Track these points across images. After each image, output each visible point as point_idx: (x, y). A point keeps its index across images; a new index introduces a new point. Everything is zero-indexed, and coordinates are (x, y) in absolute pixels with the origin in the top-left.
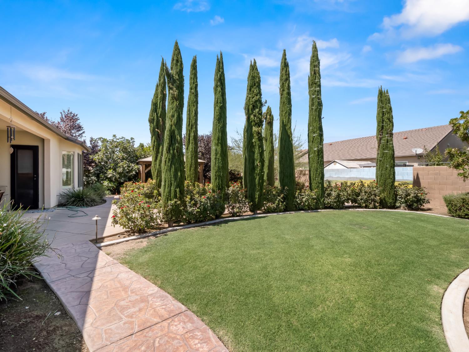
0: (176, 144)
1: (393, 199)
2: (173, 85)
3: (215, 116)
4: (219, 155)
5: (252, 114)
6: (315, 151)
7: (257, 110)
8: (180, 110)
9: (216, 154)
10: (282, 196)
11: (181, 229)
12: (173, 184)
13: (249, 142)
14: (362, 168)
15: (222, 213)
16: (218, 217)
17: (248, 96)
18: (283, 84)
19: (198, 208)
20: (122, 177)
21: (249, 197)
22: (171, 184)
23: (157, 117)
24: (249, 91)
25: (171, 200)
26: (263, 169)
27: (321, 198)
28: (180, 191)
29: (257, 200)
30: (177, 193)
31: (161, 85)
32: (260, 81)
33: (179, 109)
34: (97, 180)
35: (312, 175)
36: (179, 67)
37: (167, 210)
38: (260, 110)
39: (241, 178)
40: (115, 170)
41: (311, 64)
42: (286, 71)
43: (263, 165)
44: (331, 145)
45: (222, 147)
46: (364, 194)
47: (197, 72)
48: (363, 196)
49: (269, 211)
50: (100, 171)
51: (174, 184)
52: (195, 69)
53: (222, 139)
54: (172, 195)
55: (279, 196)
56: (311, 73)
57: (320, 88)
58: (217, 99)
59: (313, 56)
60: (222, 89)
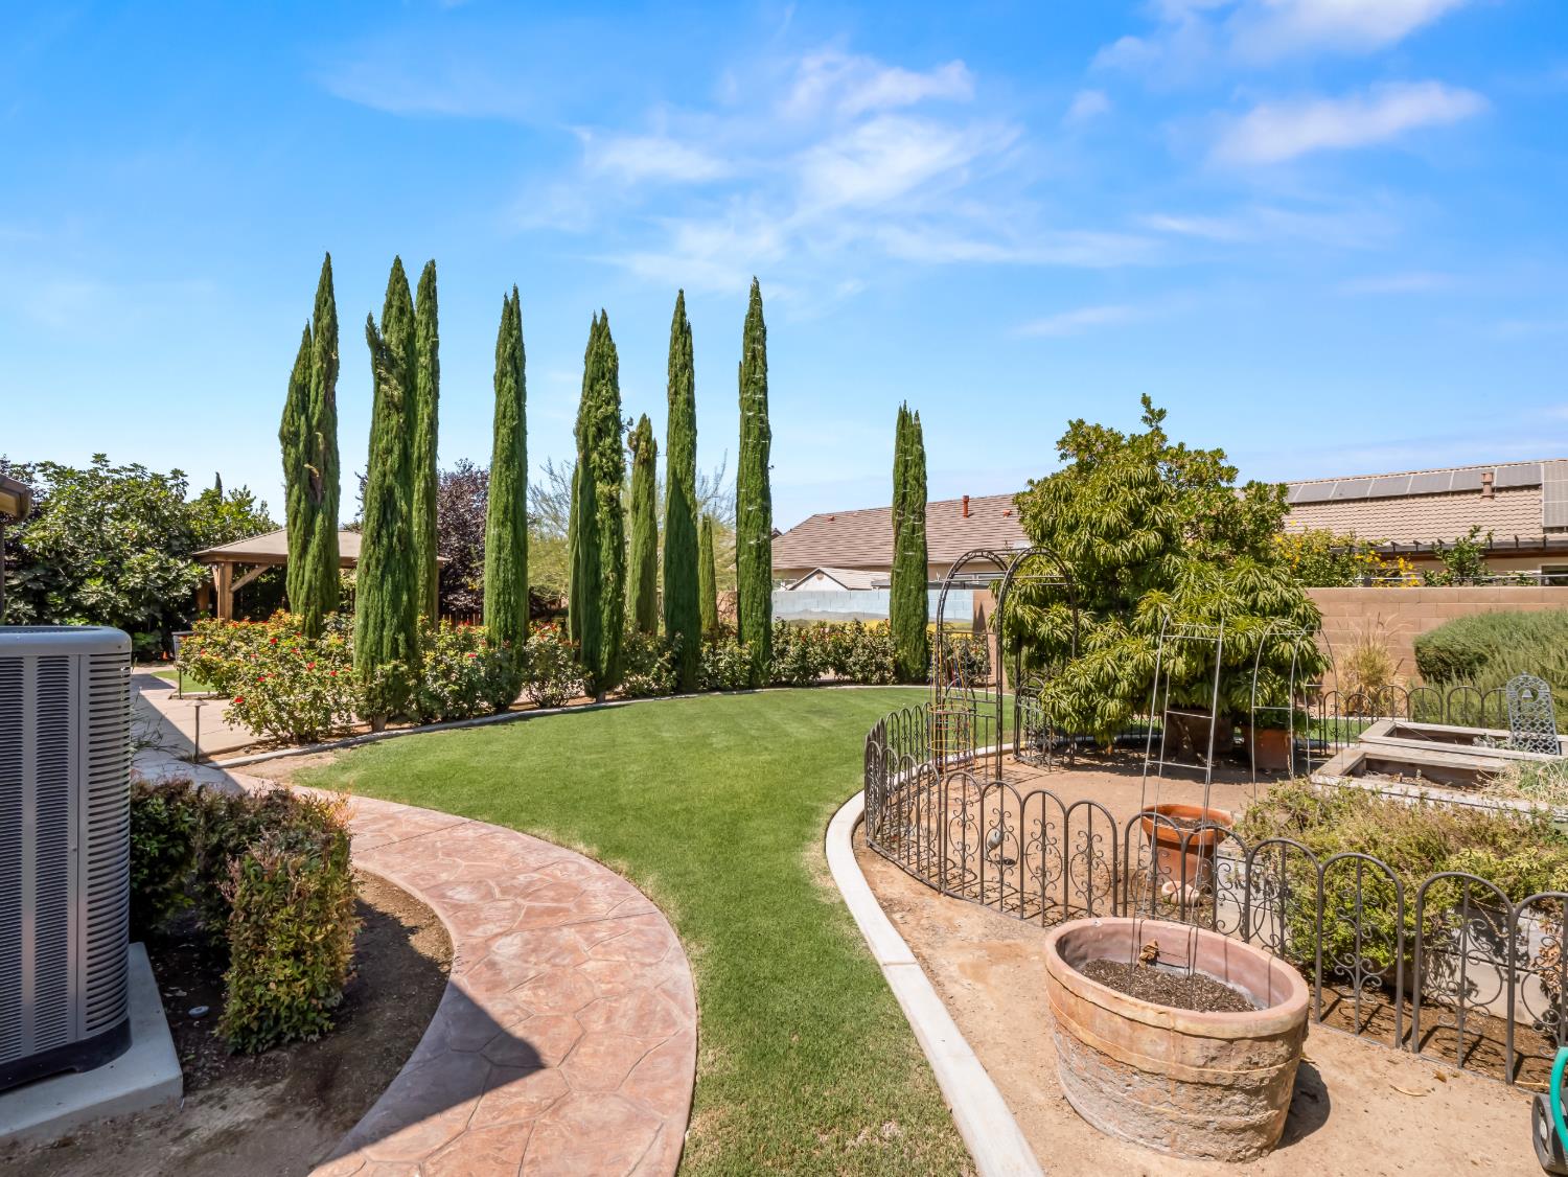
0: (396, 522)
1: (922, 663)
2: (389, 371)
3: (498, 451)
4: (506, 551)
5: (595, 448)
6: (750, 547)
7: (609, 441)
8: (407, 437)
9: (500, 549)
10: (667, 655)
11: (408, 734)
12: (388, 624)
13: (587, 519)
14: (876, 590)
15: (512, 697)
16: (501, 708)
17: (584, 403)
18: (676, 376)
19: (455, 683)
20: (142, 605)
21: (586, 658)
22: (383, 622)
23: (309, 426)
24: (587, 389)
25: (382, 662)
26: (621, 589)
27: (764, 661)
28: (407, 641)
29: (605, 665)
30: (398, 645)
31: (323, 334)
32: (616, 367)
33: (405, 433)
34: (34, 613)
35: (743, 606)
36: (405, 327)
37: (371, 689)
38: (615, 441)
39: (564, 613)
40: (111, 578)
41: (746, 333)
42: (685, 346)
43: (621, 579)
44: (832, 519)
45: (515, 530)
46: (860, 651)
47: (436, 306)
48: (860, 655)
49: (637, 693)
50: (45, 584)
51: (392, 622)
52: (430, 298)
53: (514, 510)
54: (386, 649)
55: (661, 655)
56: (745, 357)
57: (766, 394)
58: (502, 408)
59: (751, 315)
60: (516, 382)
